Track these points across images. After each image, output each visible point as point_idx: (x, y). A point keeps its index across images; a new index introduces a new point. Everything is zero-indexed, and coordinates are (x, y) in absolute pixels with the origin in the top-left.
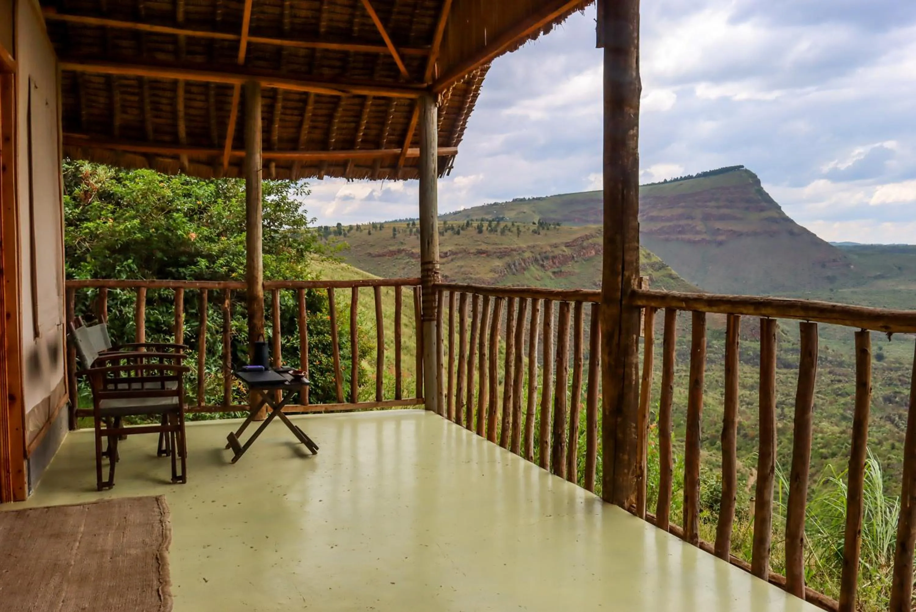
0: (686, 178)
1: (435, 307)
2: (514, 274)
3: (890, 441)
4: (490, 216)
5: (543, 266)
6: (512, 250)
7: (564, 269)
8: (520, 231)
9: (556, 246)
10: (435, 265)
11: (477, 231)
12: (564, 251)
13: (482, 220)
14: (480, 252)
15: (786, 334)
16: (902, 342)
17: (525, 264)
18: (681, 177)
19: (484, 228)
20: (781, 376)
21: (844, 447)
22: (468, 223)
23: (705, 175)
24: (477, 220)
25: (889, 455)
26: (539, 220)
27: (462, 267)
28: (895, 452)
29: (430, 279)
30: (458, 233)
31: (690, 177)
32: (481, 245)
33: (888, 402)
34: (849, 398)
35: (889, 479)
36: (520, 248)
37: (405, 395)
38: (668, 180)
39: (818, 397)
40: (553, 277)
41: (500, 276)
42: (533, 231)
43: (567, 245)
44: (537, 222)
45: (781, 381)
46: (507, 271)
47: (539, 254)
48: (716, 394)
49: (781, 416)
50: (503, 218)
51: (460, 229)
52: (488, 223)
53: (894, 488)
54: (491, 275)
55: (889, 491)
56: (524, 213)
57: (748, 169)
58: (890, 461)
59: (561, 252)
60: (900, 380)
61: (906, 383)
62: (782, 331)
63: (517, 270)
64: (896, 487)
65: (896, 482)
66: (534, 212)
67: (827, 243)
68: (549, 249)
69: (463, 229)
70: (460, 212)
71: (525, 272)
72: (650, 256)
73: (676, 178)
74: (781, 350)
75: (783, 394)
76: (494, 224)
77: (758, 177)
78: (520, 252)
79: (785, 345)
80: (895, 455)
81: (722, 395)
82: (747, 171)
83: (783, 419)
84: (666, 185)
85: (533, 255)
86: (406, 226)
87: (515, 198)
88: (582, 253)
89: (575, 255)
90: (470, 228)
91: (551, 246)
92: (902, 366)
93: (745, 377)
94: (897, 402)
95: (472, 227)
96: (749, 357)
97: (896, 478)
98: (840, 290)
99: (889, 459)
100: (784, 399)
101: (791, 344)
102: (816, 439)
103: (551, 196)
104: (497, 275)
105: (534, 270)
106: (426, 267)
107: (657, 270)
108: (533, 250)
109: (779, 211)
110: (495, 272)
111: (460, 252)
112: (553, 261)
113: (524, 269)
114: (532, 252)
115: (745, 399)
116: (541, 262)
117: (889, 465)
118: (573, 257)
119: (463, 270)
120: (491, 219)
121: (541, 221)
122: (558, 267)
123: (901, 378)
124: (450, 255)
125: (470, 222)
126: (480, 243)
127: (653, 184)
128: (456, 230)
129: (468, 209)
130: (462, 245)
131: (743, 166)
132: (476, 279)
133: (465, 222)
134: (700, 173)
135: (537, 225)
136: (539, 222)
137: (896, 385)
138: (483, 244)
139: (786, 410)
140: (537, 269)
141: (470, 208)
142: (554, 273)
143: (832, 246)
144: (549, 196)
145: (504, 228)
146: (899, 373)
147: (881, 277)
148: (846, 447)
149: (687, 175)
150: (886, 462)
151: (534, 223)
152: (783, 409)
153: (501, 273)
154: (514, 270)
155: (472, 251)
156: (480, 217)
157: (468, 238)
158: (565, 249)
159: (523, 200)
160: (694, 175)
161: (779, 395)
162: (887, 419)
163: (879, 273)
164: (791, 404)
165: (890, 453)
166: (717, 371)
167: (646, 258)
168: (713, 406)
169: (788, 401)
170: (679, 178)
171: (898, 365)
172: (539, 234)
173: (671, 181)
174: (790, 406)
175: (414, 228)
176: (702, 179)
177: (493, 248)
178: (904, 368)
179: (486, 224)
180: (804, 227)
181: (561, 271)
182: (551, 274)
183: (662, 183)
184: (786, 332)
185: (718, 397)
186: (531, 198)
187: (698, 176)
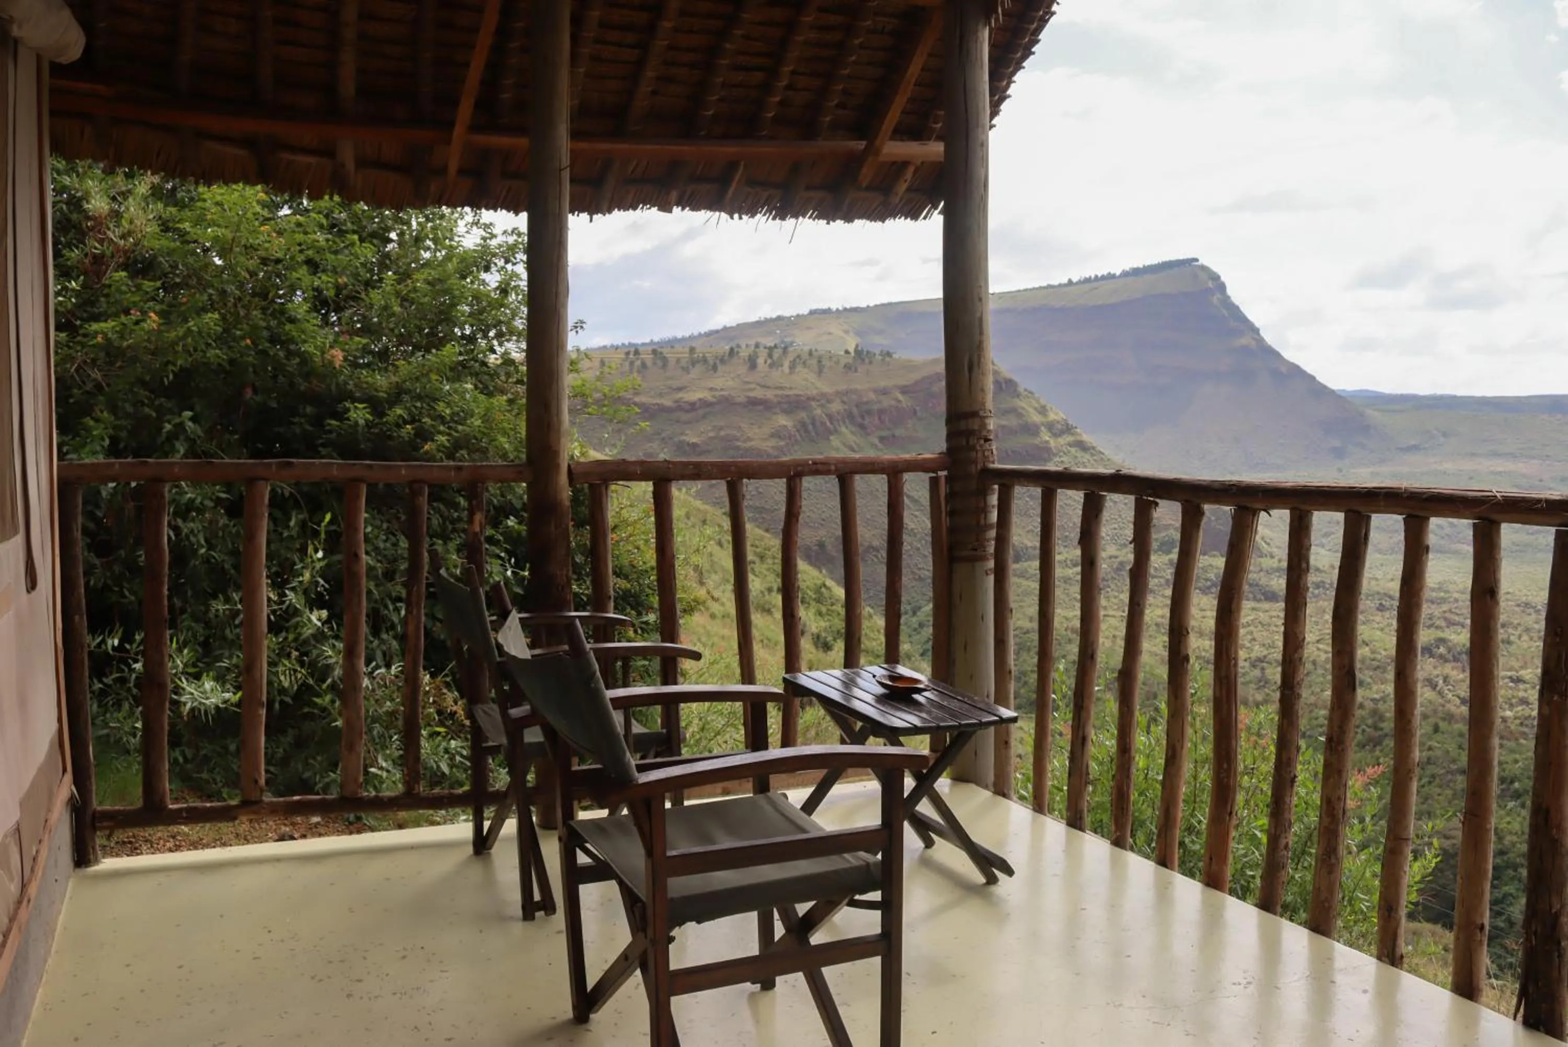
0: (1104, 278)
1: (990, 527)
2: (813, 441)
3: (1432, 720)
4: (771, 339)
5: (862, 427)
6: (808, 398)
7: (899, 432)
8: (824, 366)
9: (885, 392)
10: (987, 421)
11: (748, 365)
12: (899, 401)
13: (757, 346)
14: (753, 403)
15: (1268, 544)
16: (1449, 555)
17: (832, 423)
18: (1096, 276)
19: (760, 361)
20: (1261, 614)
21: (1359, 731)
22: (732, 350)
23: (1136, 272)
24: (747, 346)
25: (1430, 743)
26: (857, 346)
27: (721, 428)
28: (1439, 737)
29: (973, 454)
30: (715, 368)
31: (1111, 276)
32: (755, 389)
33: (1427, 656)
34: (1367, 649)
35: (1430, 783)
36: (823, 395)
38: (1075, 280)
39: (1318, 649)
40: (879, 445)
41: (787, 444)
42: (845, 366)
43: (904, 390)
44: (852, 350)
45: (1260, 622)
46: (801, 436)
47: (857, 406)
48: (1155, 646)
49: (1260, 681)
50: (793, 342)
51: (718, 362)
52: (766, 351)
53: (1436, 797)
54: (773, 442)
55: (1430, 801)
56: (830, 334)
57: (1205, 264)
58: (1431, 752)
59: (893, 403)
60: (1446, 619)
61: (1454, 624)
62: (1263, 538)
63: (817, 434)
64: (1439, 795)
65: (1440, 787)
66: (846, 332)
67: (1333, 391)
68: (872, 396)
69: (722, 361)
71: (832, 438)
72: (1047, 411)
73: (1088, 276)
74: (1261, 570)
75: (1264, 645)
76: (777, 354)
77: (1223, 279)
78: (823, 402)
79: (1267, 563)
80: (1438, 743)
81: (1164, 647)
82: (1204, 268)
83: (1264, 687)
84: (1072, 288)
85: (846, 407)
86: (623, 356)
87: (814, 307)
88: (930, 405)
89: (918, 408)
90: (735, 361)
91: (875, 391)
92: (1447, 595)
93: (1204, 617)
94: (1441, 656)
95: (739, 358)
96: (1209, 583)
97: (1441, 780)
98: (1353, 471)
99: (1430, 749)
100: (1266, 652)
101: (1276, 560)
102: (1317, 719)
103: (876, 306)
104: (782, 443)
105: (847, 432)
106: (963, 425)
107: (1056, 435)
108: (845, 399)
109: (1256, 336)
110: (780, 437)
111: (719, 402)
112: (880, 418)
113: (831, 433)
114: (844, 402)
115: (1203, 654)
116: (860, 420)
117: (1429, 759)
118: (915, 412)
119: (722, 433)
120: (771, 345)
121: (860, 348)
122: (889, 429)
123: (1448, 615)
124: (700, 407)
125: (736, 350)
126: (752, 386)
127: (1050, 287)
128: (711, 362)
129: (731, 328)
130: (722, 390)
131: (1197, 260)
132: (747, 450)
133: (727, 349)
134: (1128, 269)
135: (853, 355)
136: (856, 351)
137: (1437, 628)
138: (758, 387)
139: (1269, 671)
140: (852, 433)
141: (734, 324)
142: (882, 439)
143: (1340, 397)
144: (871, 305)
145: (794, 360)
146: (1445, 607)
147: (1414, 448)
148: (1364, 731)
149: (1105, 273)
150: (1424, 754)
151: (847, 352)
152: (1263, 669)
153: (790, 439)
154: (813, 434)
155: (739, 400)
156: (752, 341)
157: (733, 379)
158: (900, 397)
159: (828, 312)
160: (1118, 273)
161: (1257, 647)
162: (1427, 683)
163: (1413, 443)
164: (1276, 661)
165: (1430, 739)
166: (1157, 606)
167: (1040, 413)
168: (1151, 667)
169: (1270, 656)
170: (1093, 277)
171: (1442, 594)
172: (856, 370)
173: (1079, 283)
174: (1275, 664)
175: (638, 359)
176: (1131, 279)
177: (776, 396)
178: (1452, 600)
179: (762, 353)
180: (1297, 362)
181: (894, 436)
182: (876, 441)
183: (1065, 285)
184: (1268, 541)
185: (1159, 652)
186: (841, 308)
187: (1125, 274)
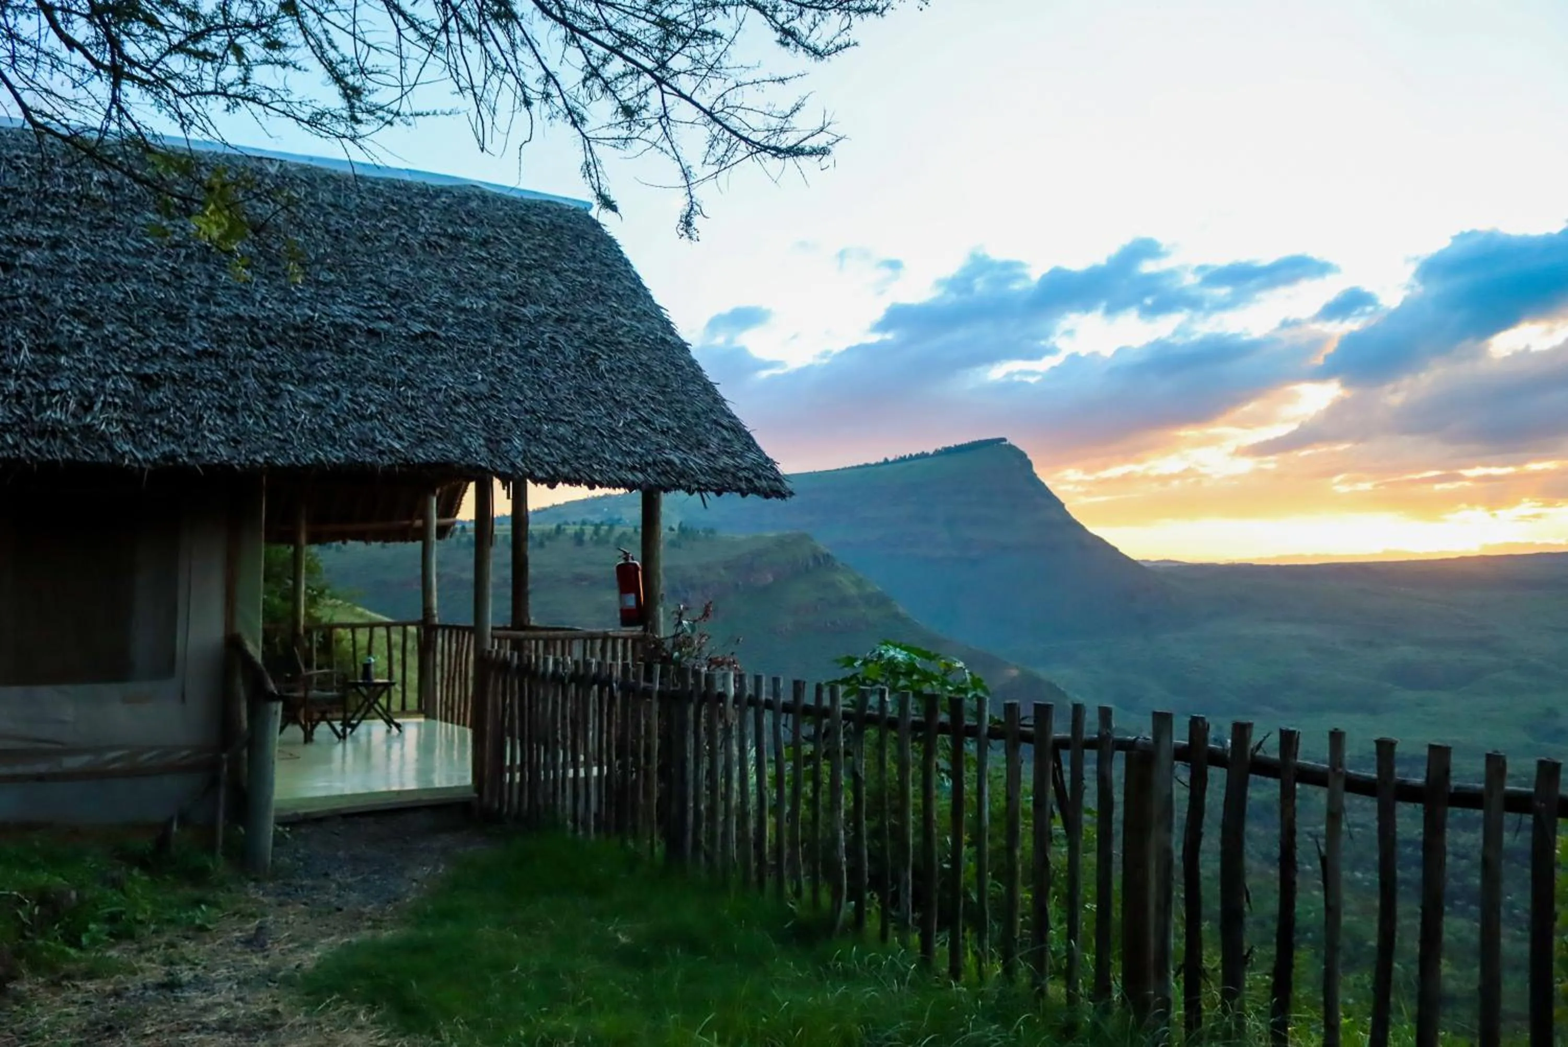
0: (918, 457)
1: (432, 641)
4: (598, 516)
9: (708, 567)
11: (574, 541)
12: (722, 576)
13: (584, 523)
14: (579, 578)
18: (911, 455)
19: (587, 537)
22: (559, 527)
24: (574, 523)
26: (680, 524)
30: (541, 545)
32: (580, 565)
37: (408, 708)
38: (891, 459)
42: (669, 543)
43: (727, 566)
44: (675, 526)
50: (620, 520)
51: (544, 538)
52: (592, 528)
54: (598, 617)
57: (1013, 443)
59: (716, 577)
66: (672, 510)
67: (1135, 562)
68: (695, 571)
69: (549, 538)
70: (545, 509)
72: (864, 584)
73: (902, 455)
76: (603, 531)
77: (1029, 457)
82: (1011, 448)
84: (887, 466)
85: (671, 582)
88: (751, 580)
89: (739, 584)
90: (561, 537)
91: (700, 567)
95: (566, 535)
107: (874, 607)
108: (670, 574)
109: (1062, 511)
110: (604, 610)
111: (545, 578)
112: (703, 593)
116: (683, 594)
118: (736, 587)
119: (548, 608)
120: (598, 521)
121: (683, 526)
125: (563, 527)
126: (578, 563)
128: (538, 540)
129: (559, 505)
130: (548, 566)
131: (1004, 440)
133: (554, 526)
135: (677, 532)
136: (680, 527)
138: (584, 564)
141: (562, 502)
143: (1142, 567)
145: (620, 537)
151: (672, 529)
155: (564, 576)
156: (579, 519)
157: (558, 555)
158: (723, 572)
167: (856, 586)
170: (907, 456)
172: (680, 547)
173: (895, 462)
176: (943, 458)
179: (589, 530)
180: (1101, 535)
183: (881, 464)
187: (937, 453)
